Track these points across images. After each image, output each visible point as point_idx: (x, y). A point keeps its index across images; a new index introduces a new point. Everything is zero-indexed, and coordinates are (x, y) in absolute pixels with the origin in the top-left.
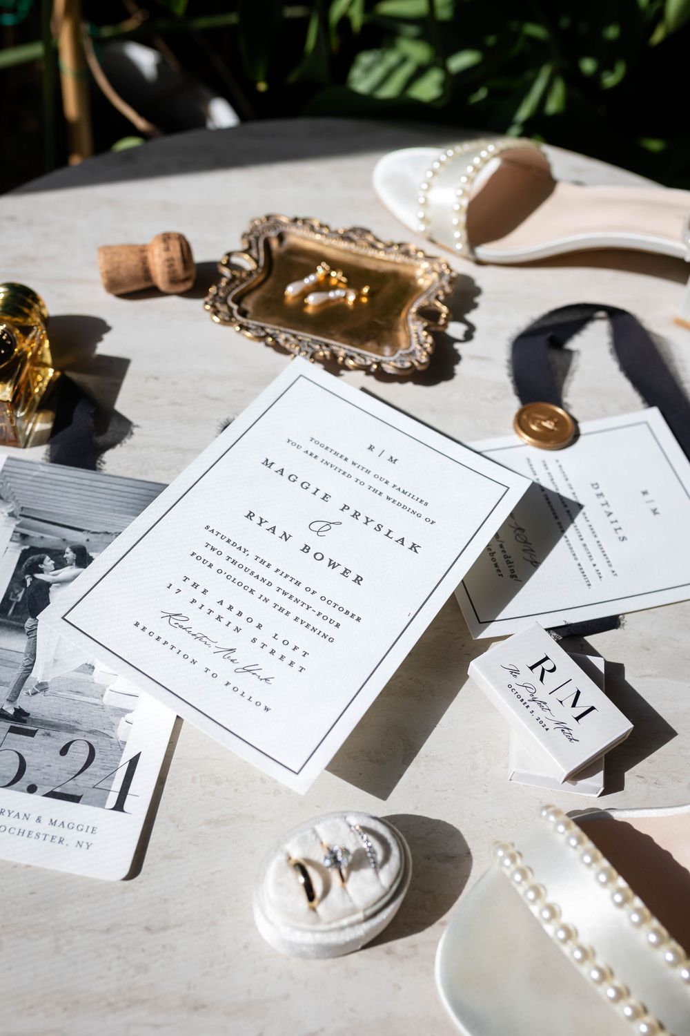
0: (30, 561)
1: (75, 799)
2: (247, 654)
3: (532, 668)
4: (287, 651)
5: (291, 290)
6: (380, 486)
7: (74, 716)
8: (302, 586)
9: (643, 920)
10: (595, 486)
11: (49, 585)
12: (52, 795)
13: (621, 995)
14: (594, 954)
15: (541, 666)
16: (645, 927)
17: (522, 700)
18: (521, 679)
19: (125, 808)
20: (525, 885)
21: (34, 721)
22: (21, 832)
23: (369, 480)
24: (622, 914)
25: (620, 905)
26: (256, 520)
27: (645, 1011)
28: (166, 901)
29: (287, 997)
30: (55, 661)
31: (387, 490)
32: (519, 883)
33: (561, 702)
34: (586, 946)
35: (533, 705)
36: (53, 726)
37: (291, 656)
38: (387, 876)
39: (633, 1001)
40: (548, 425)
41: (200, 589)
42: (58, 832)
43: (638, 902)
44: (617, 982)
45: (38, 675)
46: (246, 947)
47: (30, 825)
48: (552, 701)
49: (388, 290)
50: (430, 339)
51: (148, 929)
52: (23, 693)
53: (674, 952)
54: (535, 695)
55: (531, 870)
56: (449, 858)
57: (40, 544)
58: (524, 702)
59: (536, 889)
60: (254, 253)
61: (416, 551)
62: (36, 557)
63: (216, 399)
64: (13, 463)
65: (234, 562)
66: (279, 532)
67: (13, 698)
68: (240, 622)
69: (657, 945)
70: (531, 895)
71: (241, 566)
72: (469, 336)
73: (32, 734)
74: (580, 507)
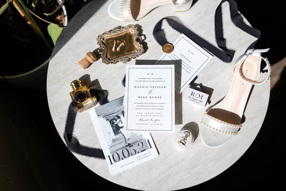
0: (112, 122)
1: (145, 150)
2: (154, 118)
4: (159, 114)
5: (113, 49)
6: (153, 80)
7: (136, 140)
8: (154, 104)
10: (181, 55)
11: (117, 124)
12: (142, 151)
13: (226, 133)
14: (221, 130)
15: (192, 94)
17: (193, 101)
18: (191, 98)
19: (152, 147)
21: (132, 144)
22: (142, 158)
23: (151, 80)
26: (140, 97)
27: (230, 132)
28: (165, 154)
29: (187, 156)
30: (127, 134)
31: (155, 80)
32: (207, 127)
34: (219, 130)
35: (195, 100)
36: (134, 143)
37: (160, 115)
38: (191, 136)
39: (228, 132)
40: (169, 48)
41: (141, 113)
42: (146, 155)
43: (223, 122)
45: (127, 138)
46: (178, 153)
47: (142, 157)
48: (197, 98)
49: (128, 38)
50: (142, 45)
51: (165, 159)
52: (127, 141)
55: (208, 125)
56: (195, 126)
57: (111, 119)
60: (102, 46)
61: (165, 88)
62: (112, 121)
63: (116, 77)
64: (96, 109)
65: (142, 106)
66: (145, 97)
67: (126, 143)
68: (150, 114)
70: (210, 128)
71: (144, 106)
72: (145, 38)
73: (132, 146)
74: (181, 60)
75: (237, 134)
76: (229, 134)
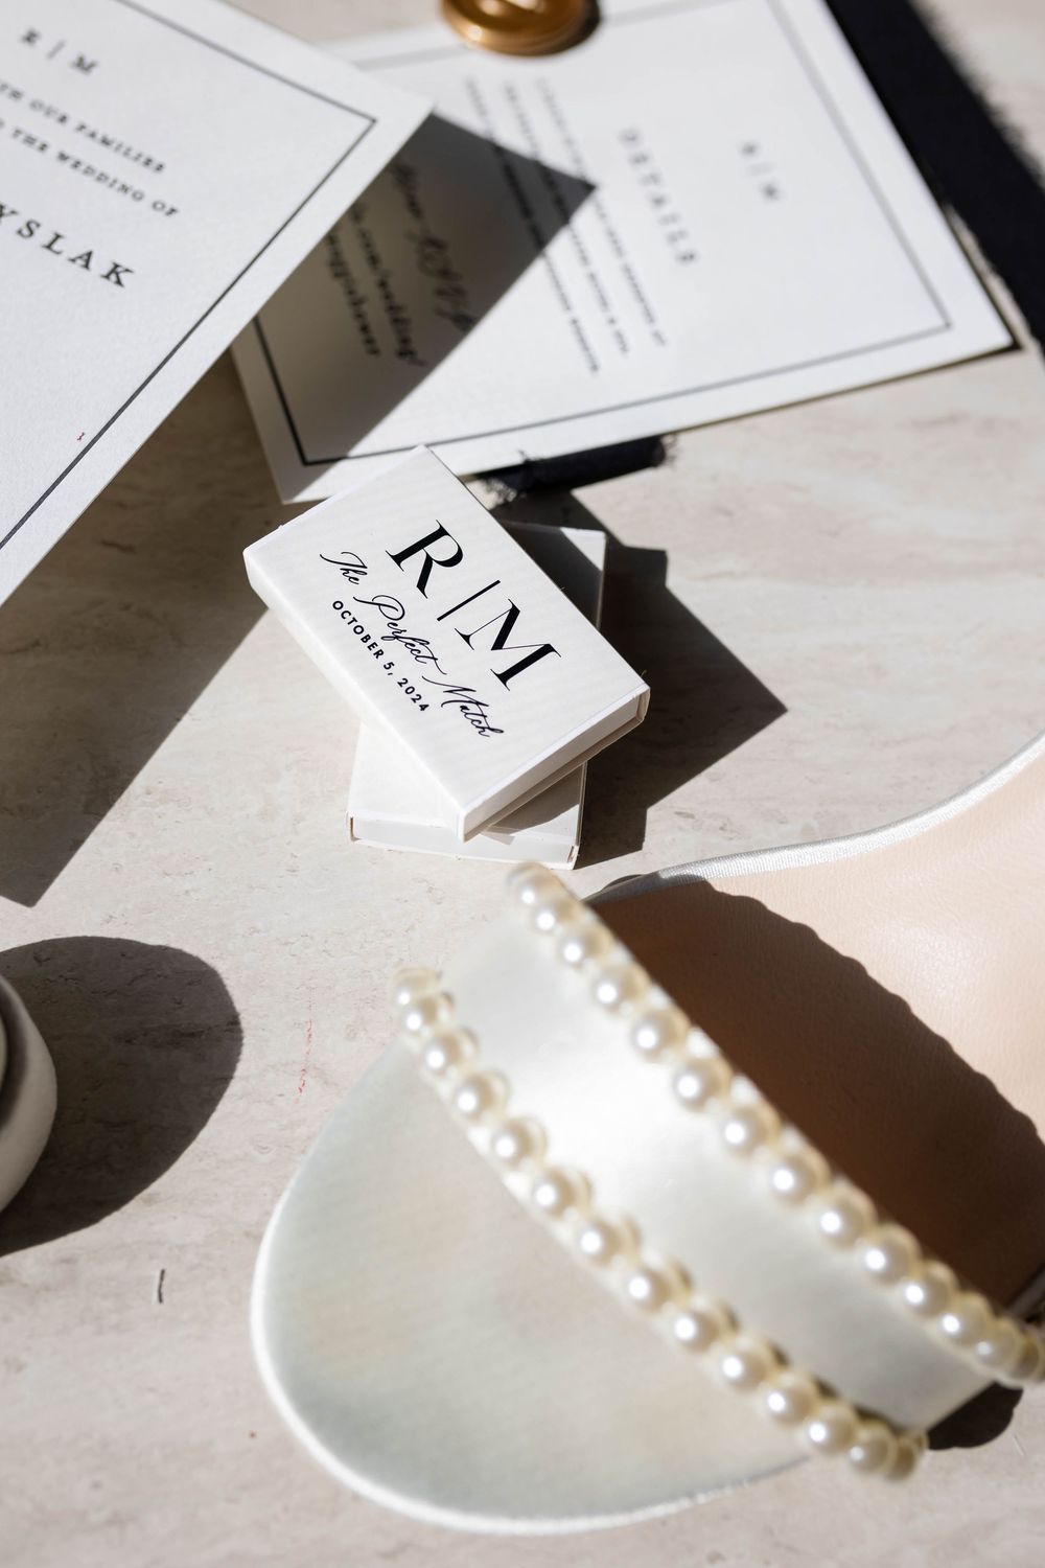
3: (399, 559)
6: (43, 128)
9: (757, 1137)
10: (630, 138)
13: (709, 1332)
14: (637, 1236)
15: (423, 551)
16: (765, 1155)
17: (367, 638)
18: (367, 587)
20: (456, 1074)
23: (15, 114)
24: (702, 1125)
25: (697, 1104)
27: (781, 1359)
31: (61, 138)
32: (441, 1073)
33: (467, 638)
34: (614, 1218)
35: (395, 651)
39: (748, 1340)
44: (701, 1301)
48: (443, 638)
53: (844, 1209)
54: (401, 625)
55: (472, 1036)
58: (370, 642)
59: (481, 1087)
61: (119, 282)
69: (798, 1197)
70: (468, 1101)
74: (588, 188)
75: (904, 1464)
76: (754, 1376)
